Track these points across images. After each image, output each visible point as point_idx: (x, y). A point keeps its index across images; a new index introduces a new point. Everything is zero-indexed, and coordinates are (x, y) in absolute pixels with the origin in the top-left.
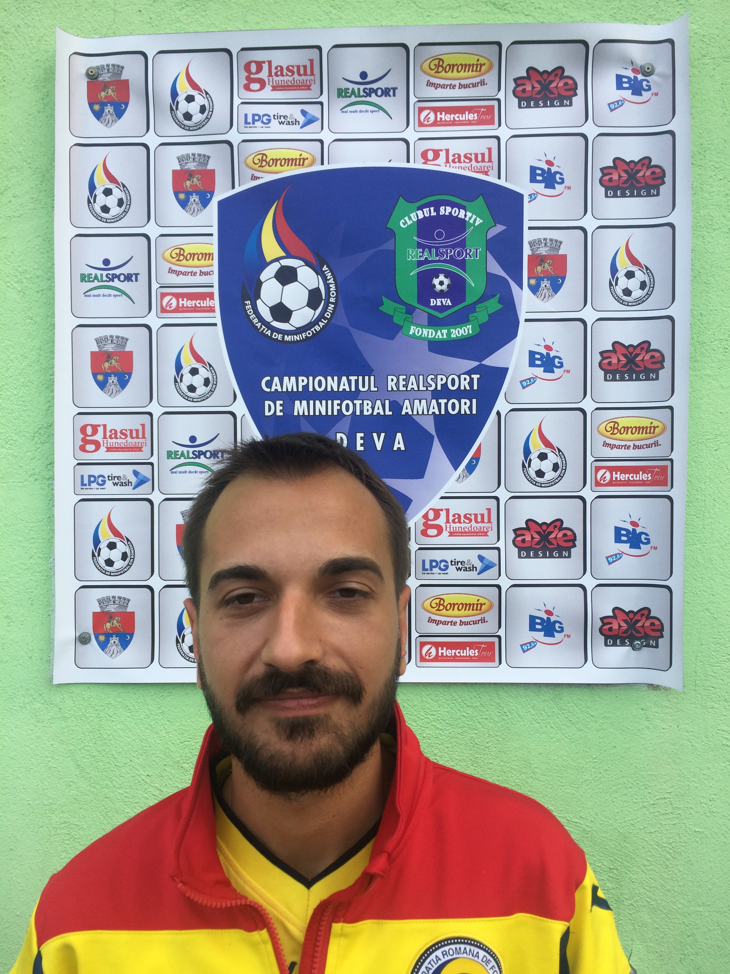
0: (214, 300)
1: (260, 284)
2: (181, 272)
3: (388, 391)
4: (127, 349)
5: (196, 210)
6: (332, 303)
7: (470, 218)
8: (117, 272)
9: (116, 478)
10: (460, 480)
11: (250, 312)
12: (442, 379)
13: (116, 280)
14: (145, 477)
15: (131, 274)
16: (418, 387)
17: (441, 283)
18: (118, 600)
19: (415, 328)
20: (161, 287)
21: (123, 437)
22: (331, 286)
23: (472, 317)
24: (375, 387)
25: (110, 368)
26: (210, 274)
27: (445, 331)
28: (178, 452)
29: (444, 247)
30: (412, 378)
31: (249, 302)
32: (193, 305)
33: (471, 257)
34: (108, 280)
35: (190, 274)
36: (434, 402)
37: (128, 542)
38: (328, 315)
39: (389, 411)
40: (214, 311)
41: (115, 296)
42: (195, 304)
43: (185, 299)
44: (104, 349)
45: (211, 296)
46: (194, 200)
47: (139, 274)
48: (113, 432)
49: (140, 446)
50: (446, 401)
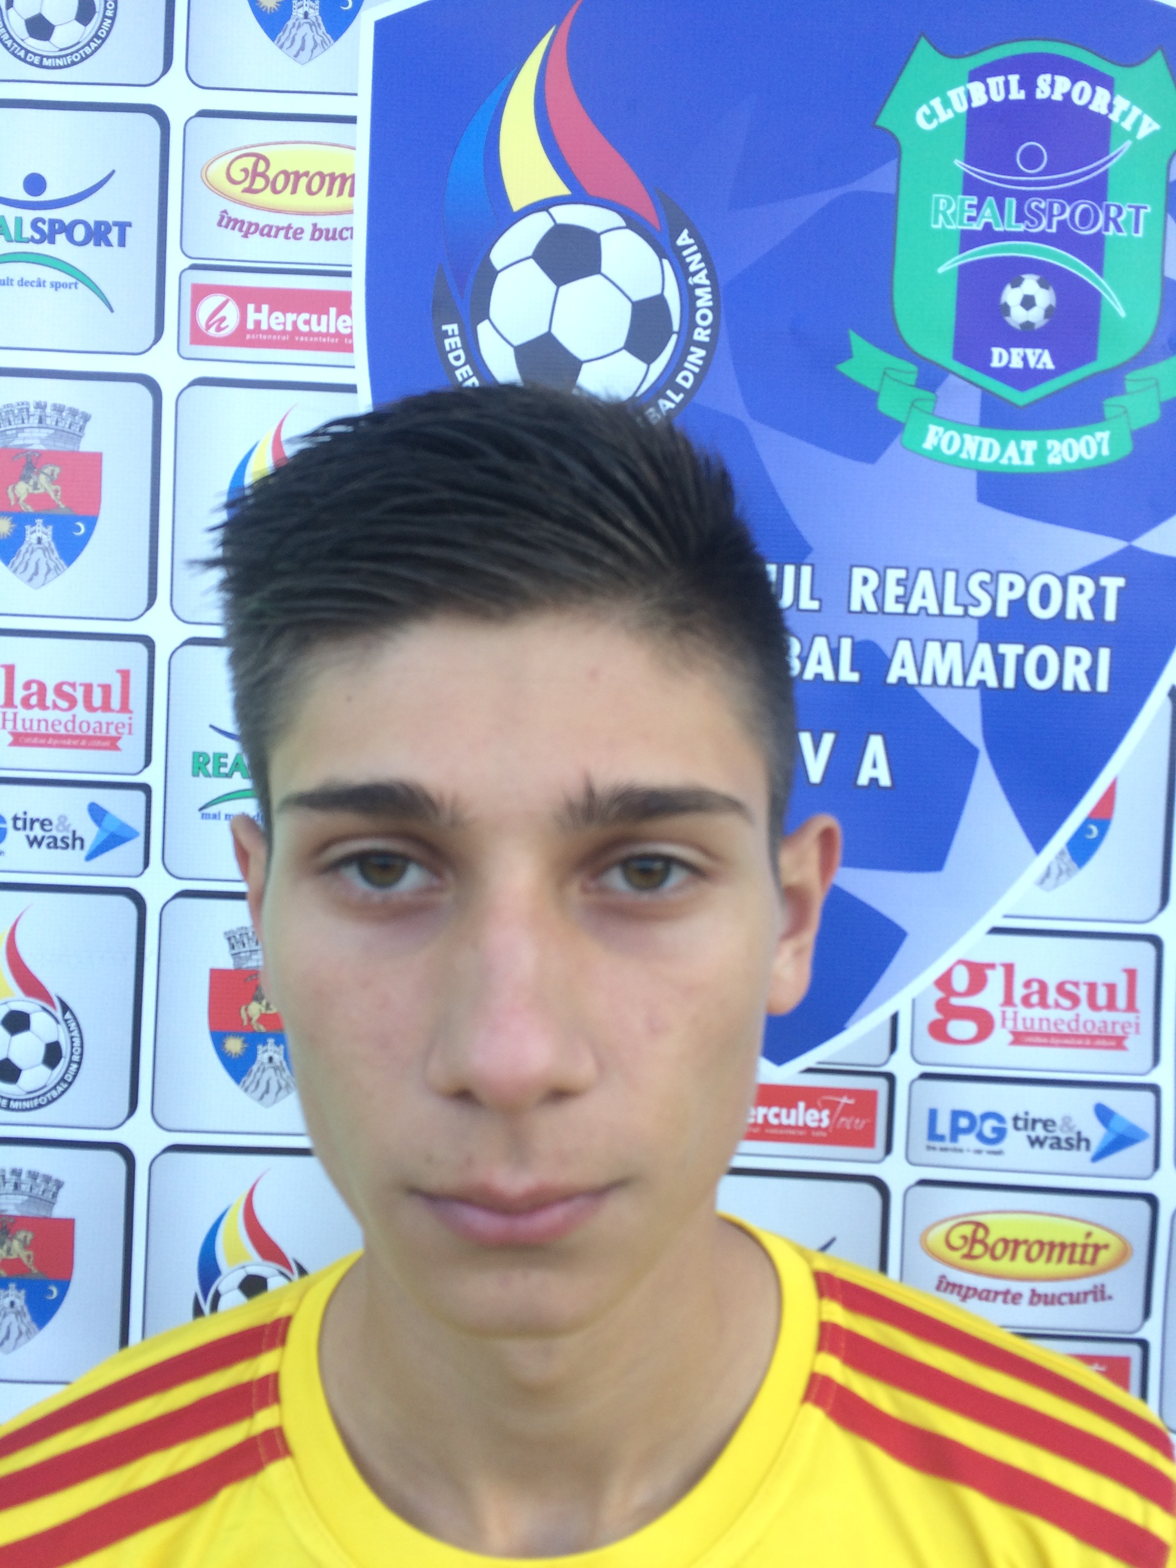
0: (350, 314)
1: (490, 274)
2: (257, 225)
3: (850, 612)
4: (87, 445)
5: (309, 44)
6: (700, 345)
7: (1124, 115)
8: (66, 215)
9: (37, 825)
10: (1050, 882)
11: (457, 358)
12: (1012, 586)
13: (61, 238)
14: (124, 826)
15: (106, 224)
16: (941, 606)
17: (1028, 302)
18: (30, 1181)
19: (941, 430)
20: (194, 267)
21: (63, 704)
22: (698, 292)
23: (1111, 406)
24: (812, 598)
25: (30, 499)
26: (342, 238)
27: (1030, 445)
28: (226, 756)
29: (1044, 195)
30: (925, 579)
31: (455, 327)
32: (289, 328)
33: (1119, 229)
34: (37, 236)
35: (282, 233)
36: (984, 651)
37: (64, 1013)
38: (686, 379)
39: (853, 669)
40: (349, 349)
41: (56, 286)
42: (295, 323)
43: (265, 308)
44: (18, 442)
45: (343, 302)
46: (306, 15)
47: (129, 225)
48: (34, 688)
49: (113, 733)
50: (1019, 649)
